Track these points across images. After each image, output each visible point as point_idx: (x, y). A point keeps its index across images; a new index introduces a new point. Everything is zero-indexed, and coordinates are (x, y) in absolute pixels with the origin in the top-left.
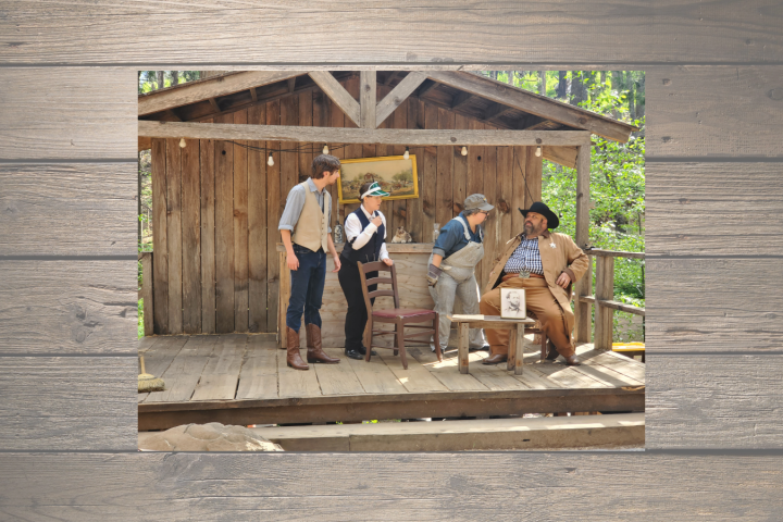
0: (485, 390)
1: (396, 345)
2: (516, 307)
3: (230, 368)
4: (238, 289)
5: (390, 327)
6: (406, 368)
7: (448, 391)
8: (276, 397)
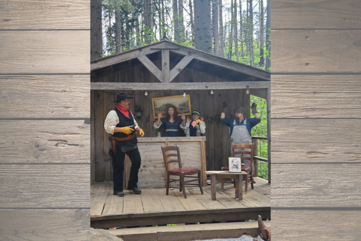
0: (224, 208)
1: (181, 186)
2: (237, 167)
3: (101, 199)
4: (106, 160)
5: (178, 178)
6: (186, 198)
7: (205, 209)
8: (121, 214)
